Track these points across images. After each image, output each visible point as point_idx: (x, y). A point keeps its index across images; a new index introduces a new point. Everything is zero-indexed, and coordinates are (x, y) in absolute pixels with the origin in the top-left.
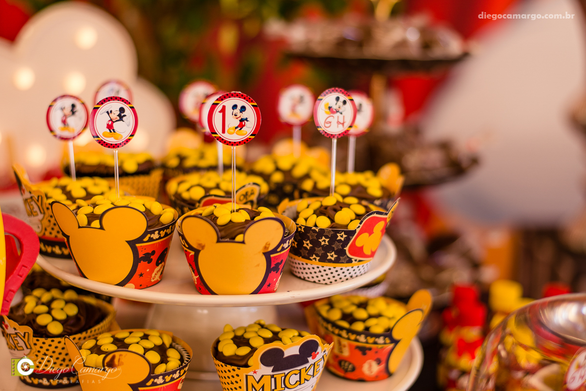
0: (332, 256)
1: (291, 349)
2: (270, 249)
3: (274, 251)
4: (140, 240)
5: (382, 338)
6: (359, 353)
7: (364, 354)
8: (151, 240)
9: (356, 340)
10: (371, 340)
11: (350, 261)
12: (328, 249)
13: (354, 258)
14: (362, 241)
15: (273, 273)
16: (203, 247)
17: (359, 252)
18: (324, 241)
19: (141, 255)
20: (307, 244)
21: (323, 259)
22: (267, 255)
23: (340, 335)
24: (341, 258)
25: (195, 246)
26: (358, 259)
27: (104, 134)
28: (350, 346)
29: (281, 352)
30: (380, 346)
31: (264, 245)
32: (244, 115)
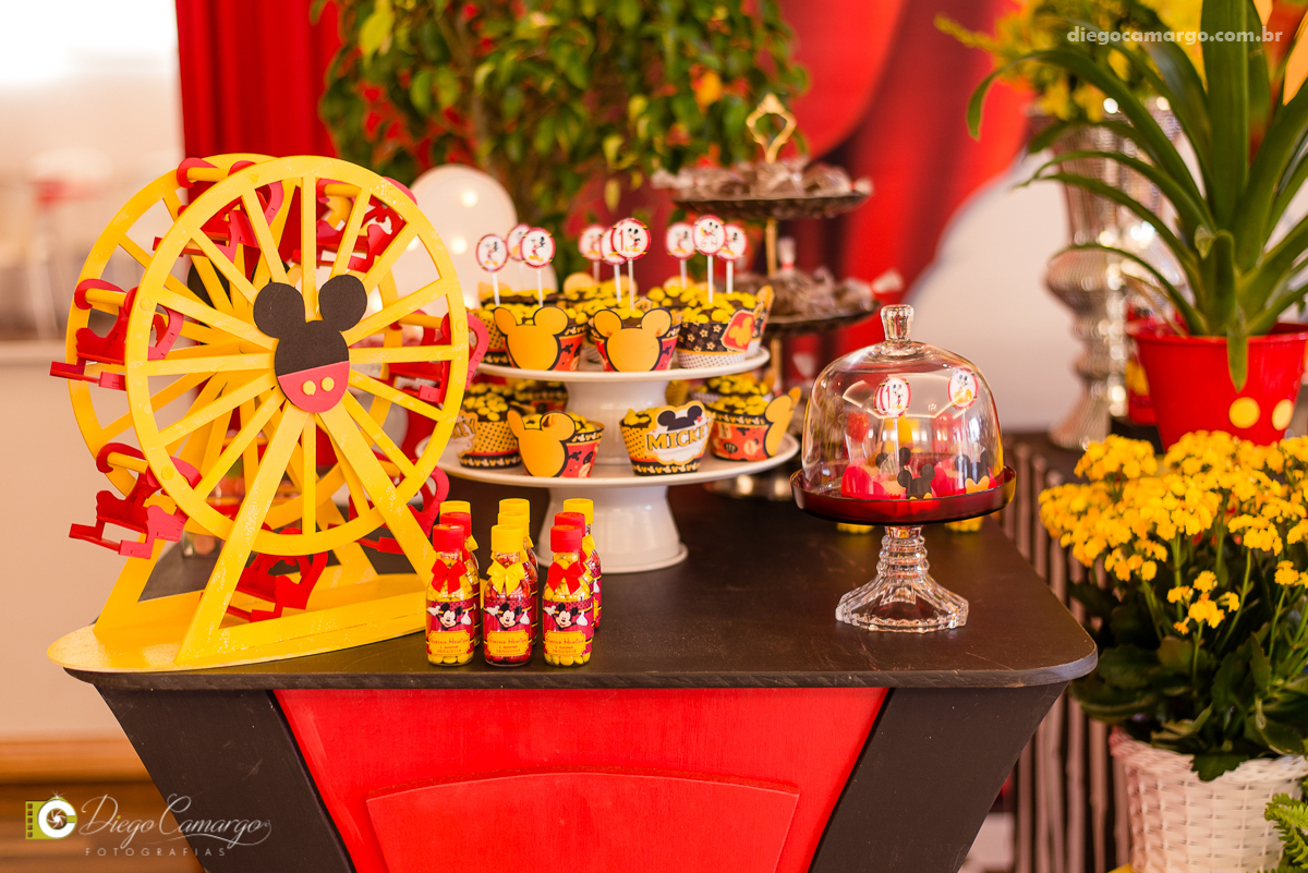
0: (711, 345)
1: (681, 412)
2: (662, 334)
3: (665, 336)
4: (562, 334)
5: (757, 419)
6: (740, 433)
7: (744, 434)
8: (570, 334)
9: (737, 422)
10: (748, 421)
11: (725, 350)
12: (707, 340)
13: (728, 347)
14: (733, 332)
15: (664, 355)
16: (610, 334)
17: (732, 342)
18: (704, 333)
19: (563, 347)
20: (691, 338)
21: (705, 349)
22: (659, 339)
23: (723, 420)
24: (719, 348)
25: (604, 335)
26: (733, 348)
27: (531, 257)
28: (732, 428)
29: (673, 414)
30: (756, 427)
31: (656, 331)
32: (637, 236)
